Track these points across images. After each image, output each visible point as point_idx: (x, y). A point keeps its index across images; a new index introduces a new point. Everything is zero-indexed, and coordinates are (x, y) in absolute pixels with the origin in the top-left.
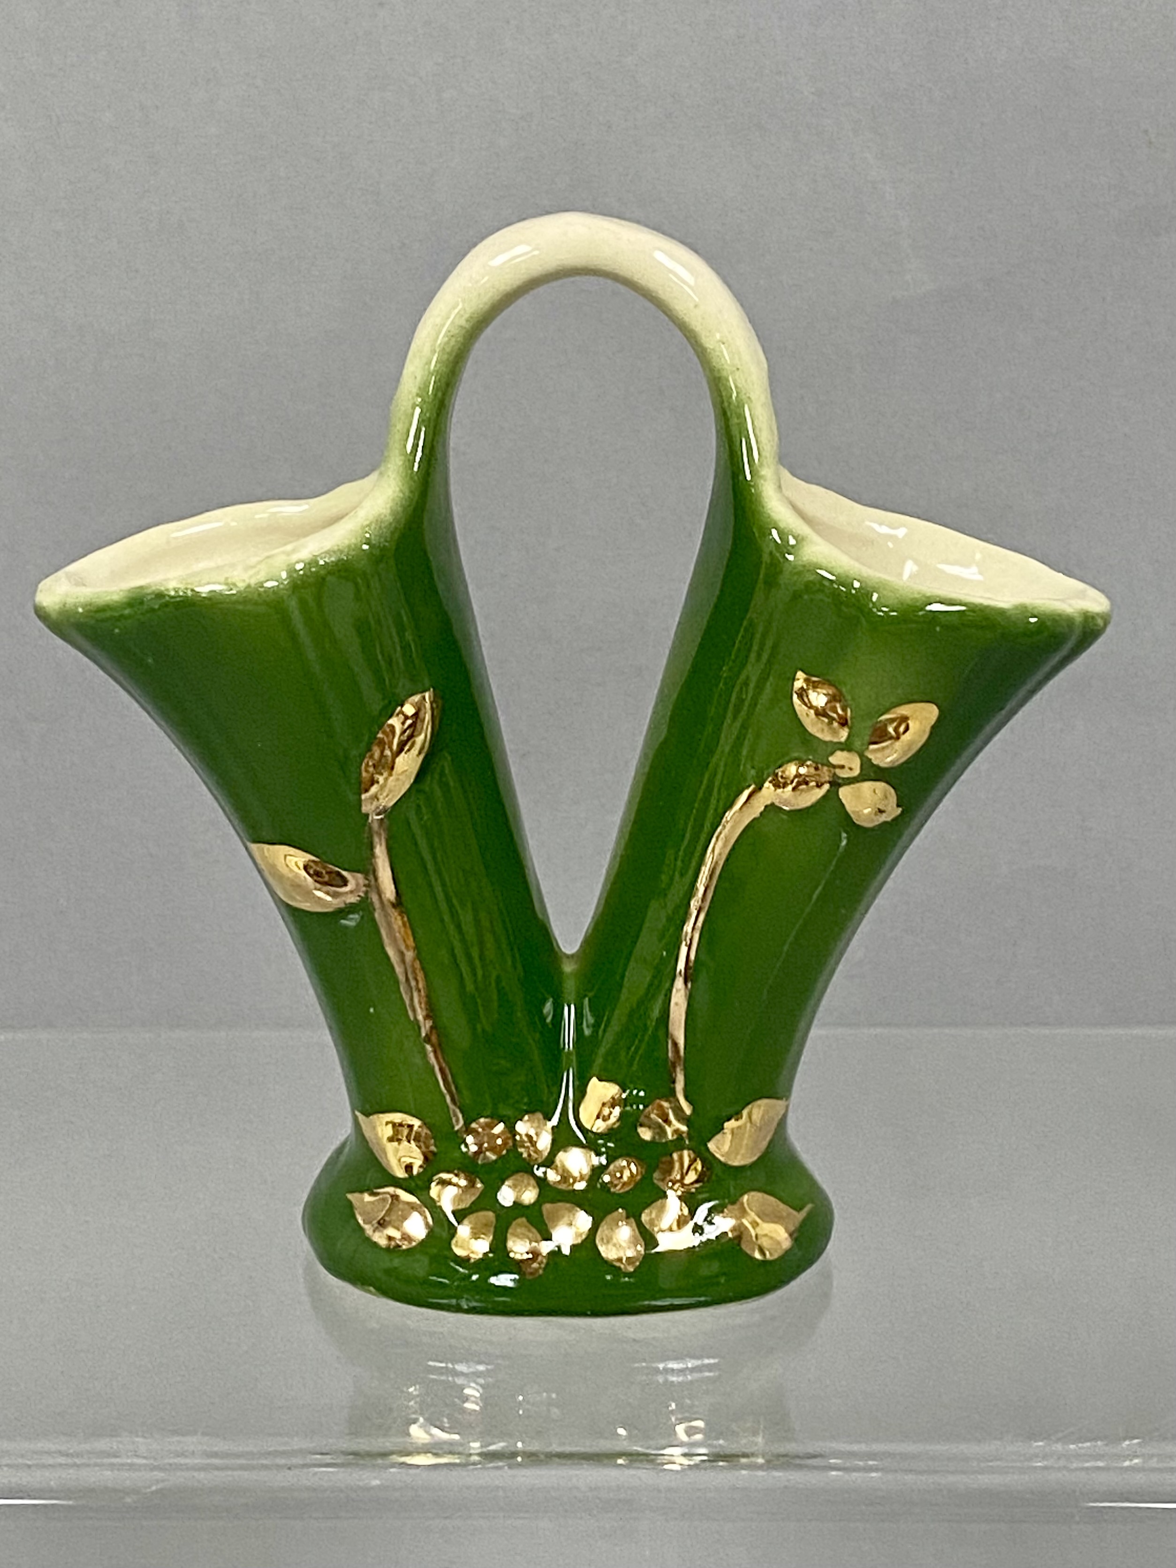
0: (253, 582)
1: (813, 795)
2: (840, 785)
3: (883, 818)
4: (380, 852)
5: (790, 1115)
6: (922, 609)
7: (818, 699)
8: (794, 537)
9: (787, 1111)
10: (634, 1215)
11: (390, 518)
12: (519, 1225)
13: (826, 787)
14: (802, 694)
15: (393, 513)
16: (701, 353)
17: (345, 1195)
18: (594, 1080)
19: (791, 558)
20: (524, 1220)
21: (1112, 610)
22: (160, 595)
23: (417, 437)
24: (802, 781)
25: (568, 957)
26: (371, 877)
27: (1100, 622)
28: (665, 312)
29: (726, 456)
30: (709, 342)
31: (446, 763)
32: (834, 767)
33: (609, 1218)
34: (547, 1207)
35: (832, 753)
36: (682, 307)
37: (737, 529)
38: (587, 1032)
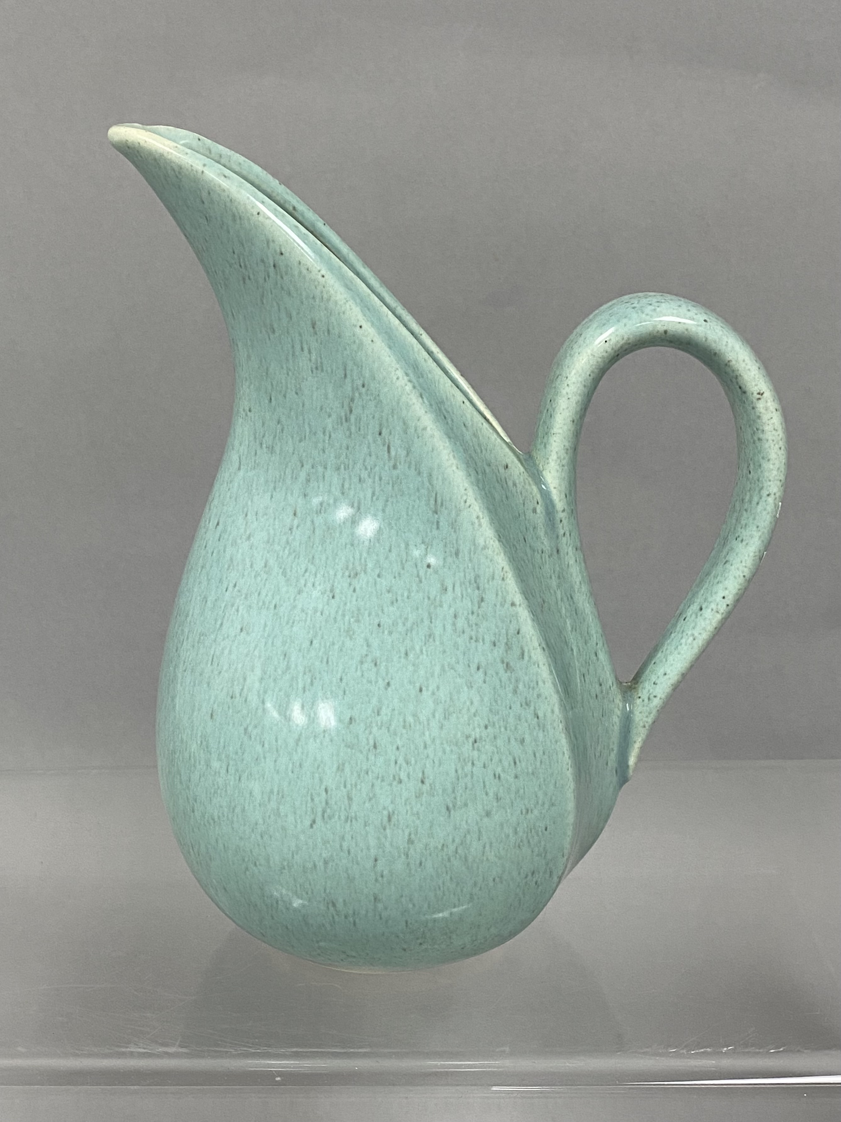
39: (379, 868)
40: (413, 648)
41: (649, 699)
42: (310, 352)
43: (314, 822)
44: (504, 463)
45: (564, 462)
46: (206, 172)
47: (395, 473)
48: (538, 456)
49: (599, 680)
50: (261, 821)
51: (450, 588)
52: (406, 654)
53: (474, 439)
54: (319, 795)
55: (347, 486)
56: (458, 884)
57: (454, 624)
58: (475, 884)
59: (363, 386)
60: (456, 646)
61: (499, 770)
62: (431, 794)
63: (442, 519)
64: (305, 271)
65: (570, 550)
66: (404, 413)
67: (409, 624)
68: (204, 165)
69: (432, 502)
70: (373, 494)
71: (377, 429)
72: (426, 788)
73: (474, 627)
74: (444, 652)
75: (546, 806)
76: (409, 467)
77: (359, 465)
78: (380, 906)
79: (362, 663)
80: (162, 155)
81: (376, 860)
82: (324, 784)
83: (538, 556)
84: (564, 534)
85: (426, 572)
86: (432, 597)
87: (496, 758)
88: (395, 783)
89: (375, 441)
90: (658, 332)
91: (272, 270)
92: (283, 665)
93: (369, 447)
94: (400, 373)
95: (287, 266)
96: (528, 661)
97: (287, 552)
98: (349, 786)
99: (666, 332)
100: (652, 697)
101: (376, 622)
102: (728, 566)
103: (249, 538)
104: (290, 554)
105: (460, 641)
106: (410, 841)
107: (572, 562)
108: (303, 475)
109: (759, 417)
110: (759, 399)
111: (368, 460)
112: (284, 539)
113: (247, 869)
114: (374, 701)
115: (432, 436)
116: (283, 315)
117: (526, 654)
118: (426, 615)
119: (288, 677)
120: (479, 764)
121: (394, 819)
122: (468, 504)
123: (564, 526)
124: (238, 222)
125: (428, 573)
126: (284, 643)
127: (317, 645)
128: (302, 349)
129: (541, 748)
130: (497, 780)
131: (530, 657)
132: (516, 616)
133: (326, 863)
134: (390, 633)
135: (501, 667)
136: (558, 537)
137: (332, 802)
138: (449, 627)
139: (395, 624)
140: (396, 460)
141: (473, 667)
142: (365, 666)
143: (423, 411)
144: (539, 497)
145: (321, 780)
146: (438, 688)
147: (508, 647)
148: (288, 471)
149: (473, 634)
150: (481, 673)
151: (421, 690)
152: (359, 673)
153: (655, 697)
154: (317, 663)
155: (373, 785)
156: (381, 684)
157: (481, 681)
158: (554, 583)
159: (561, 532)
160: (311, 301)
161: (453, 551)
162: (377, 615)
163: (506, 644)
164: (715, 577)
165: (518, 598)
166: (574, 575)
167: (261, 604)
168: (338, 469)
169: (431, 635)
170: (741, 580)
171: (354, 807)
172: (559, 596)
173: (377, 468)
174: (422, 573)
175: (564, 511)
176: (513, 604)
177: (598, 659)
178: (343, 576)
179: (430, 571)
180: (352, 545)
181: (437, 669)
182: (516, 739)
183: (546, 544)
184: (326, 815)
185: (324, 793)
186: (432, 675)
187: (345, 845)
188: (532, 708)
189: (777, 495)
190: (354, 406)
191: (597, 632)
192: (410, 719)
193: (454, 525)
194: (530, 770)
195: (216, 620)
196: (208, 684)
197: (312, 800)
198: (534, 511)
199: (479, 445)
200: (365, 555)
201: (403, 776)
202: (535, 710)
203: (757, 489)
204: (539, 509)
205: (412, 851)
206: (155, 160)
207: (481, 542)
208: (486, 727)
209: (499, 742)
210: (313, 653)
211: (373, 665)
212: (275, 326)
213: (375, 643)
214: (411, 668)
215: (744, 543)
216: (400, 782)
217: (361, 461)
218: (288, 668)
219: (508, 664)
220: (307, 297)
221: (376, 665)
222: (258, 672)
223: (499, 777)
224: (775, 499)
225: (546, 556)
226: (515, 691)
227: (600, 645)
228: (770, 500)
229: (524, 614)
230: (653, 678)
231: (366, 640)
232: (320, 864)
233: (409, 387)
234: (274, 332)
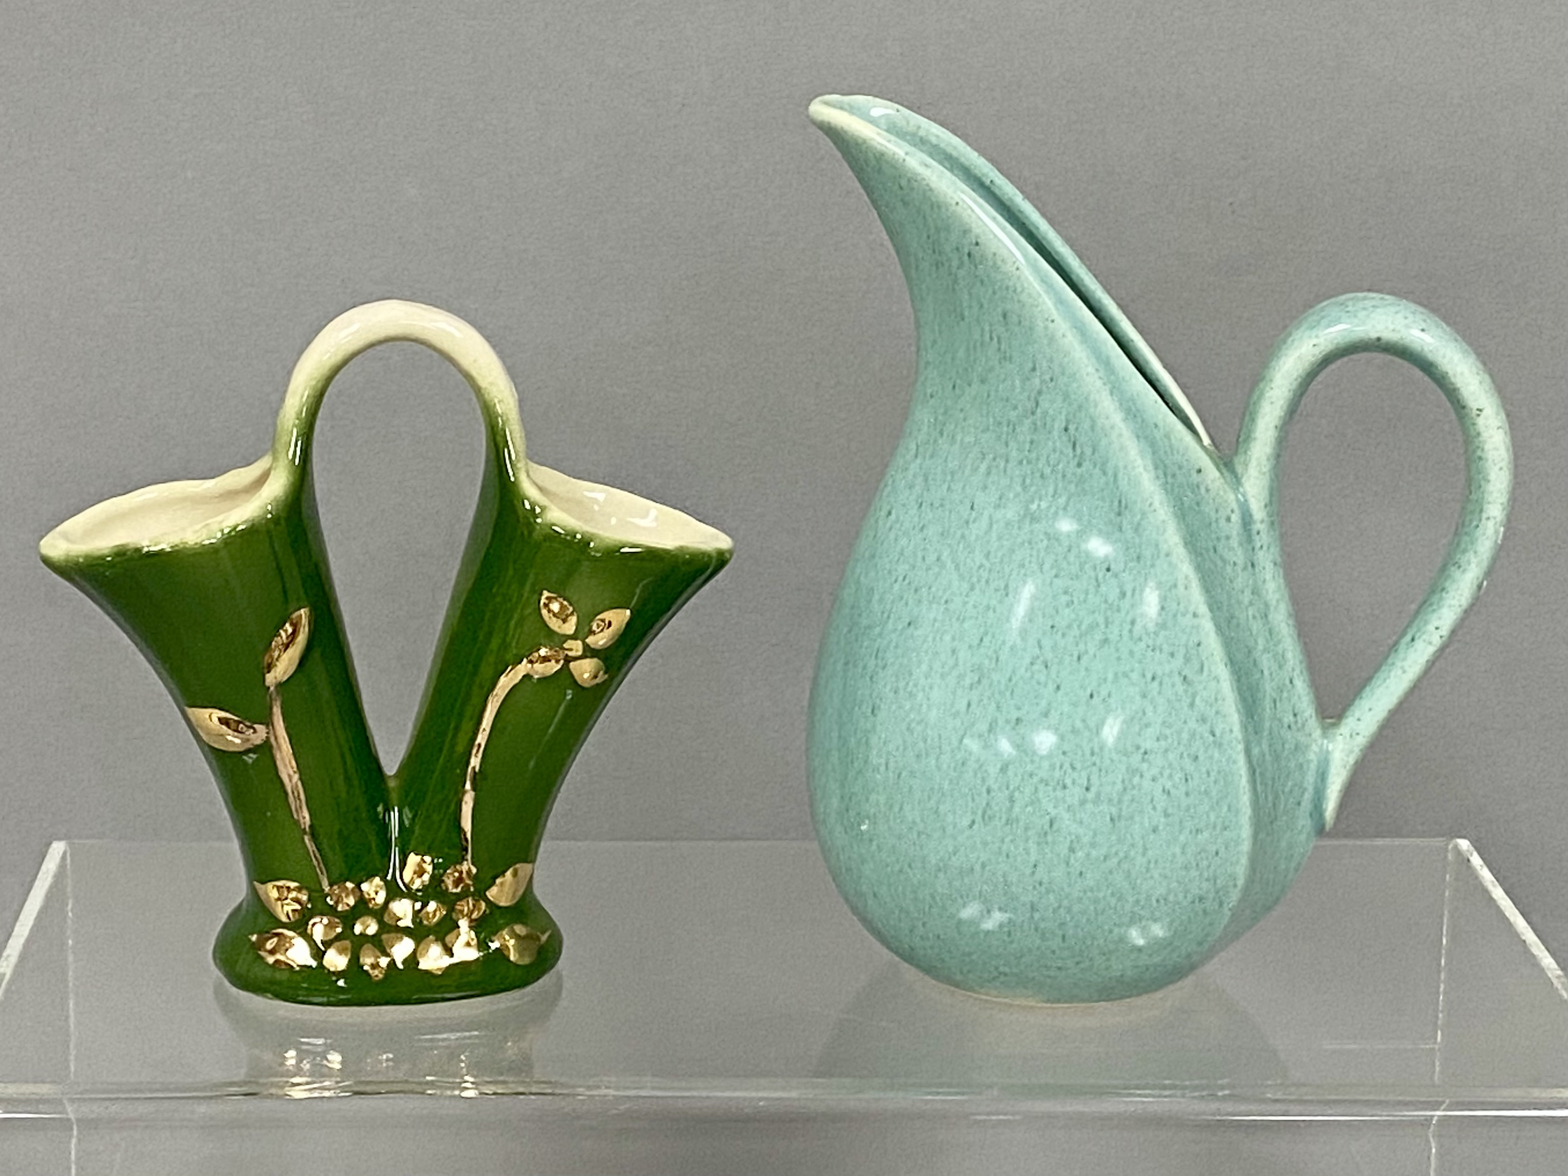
0: (199, 541)
1: (553, 667)
2: (570, 662)
3: (598, 681)
4: (277, 711)
5: (535, 871)
6: (619, 551)
7: (555, 607)
8: (540, 507)
9: (533, 870)
10: (441, 939)
11: (283, 498)
12: (368, 947)
13: (562, 662)
14: (546, 605)
15: (286, 493)
16: (478, 390)
17: (246, 936)
18: (412, 854)
19: (539, 520)
20: (370, 945)
21: (735, 546)
22: (138, 550)
23: (296, 446)
24: (546, 659)
25: (390, 777)
26: (271, 727)
27: (728, 556)
28: (454, 365)
29: (493, 456)
30: (483, 383)
31: (316, 654)
32: (567, 650)
33: (424, 942)
34: (384, 937)
35: (564, 642)
36: (466, 362)
37: (502, 499)
38: (407, 822)
39: (1037, 877)
40: (1086, 652)
41: (1351, 736)
42: (999, 342)
43: (973, 822)
44: (1197, 467)
45: (1265, 470)
46: (908, 158)
47: (1079, 471)
48: (1238, 461)
49: (1293, 710)
50: (918, 820)
51: (1129, 594)
52: (1079, 658)
53: (1165, 440)
54: (979, 795)
55: (1028, 481)
56: (1119, 899)
57: (1131, 631)
58: (1138, 901)
59: (1052, 380)
60: (1131, 653)
61: (1168, 785)
62: (1097, 800)
63: (1125, 523)
64: (999, 263)
65: (1269, 566)
66: (1092, 410)
67: (1083, 627)
68: (907, 154)
69: (1116, 503)
70: (1055, 492)
71: (1063, 425)
72: (1090, 796)
73: (1152, 635)
74: (1119, 659)
75: (1218, 828)
76: (1095, 466)
77: (1043, 460)
78: (1037, 916)
79: (1032, 664)
80: (865, 142)
81: (1035, 866)
82: (987, 784)
83: (1229, 569)
84: (1262, 547)
85: (1105, 575)
86: (1110, 602)
87: (1167, 772)
88: (1059, 788)
89: (1060, 437)
90: (1370, 339)
91: (966, 257)
92: (951, 662)
93: (1054, 443)
94: (1091, 369)
95: (982, 256)
96: (1209, 675)
97: (961, 546)
98: (1011, 788)
99: (1379, 339)
100: (1354, 734)
101: (1050, 624)
102: (1444, 594)
103: (922, 529)
104: (964, 548)
105: (1136, 649)
106: (1072, 850)
107: (1268, 577)
108: (983, 467)
109: (1479, 434)
110: (1479, 415)
111: (1052, 456)
112: (959, 533)
113: (901, 871)
114: (1044, 703)
115: (1120, 435)
116: (974, 304)
117: (1206, 669)
118: (1101, 620)
119: (955, 673)
120: (1148, 776)
121: (1055, 827)
122: (1152, 508)
123: (1264, 536)
124: (936, 209)
125: (1107, 577)
126: (953, 639)
127: (988, 644)
128: (991, 338)
129: (1215, 768)
130: (1165, 796)
131: (1210, 671)
132: (1197, 628)
133: (983, 866)
134: (1064, 635)
135: (1178, 680)
136: (1253, 549)
137: (993, 804)
138: (1125, 633)
139: (1069, 626)
140: (1081, 457)
141: (1149, 676)
142: (1035, 667)
143: (1112, 408)
144: (1234, 506)
145: (983, 780)
146: (1109, 695)
147: (1187, 660)
148: (969, 461)
149: (1150, 643)
150: (1156, 684)
151: (1091, 696)
152: (1029, 674)
153: (1358, 734)
154: (987, 662)
155: (1036, 789)
156: (1051, 687)
157: (1155, 693)
158: (1246, 598)
159: (1258, 545)
160: (1005, 292)
161: (1135, 556)
162: (1051, 616)
163: (1185, 655)
164: (1431, 605)
165: (1203, 609)
166: (1270, 591)
167: (931, 598)
168: (1021, 462)
169: (1106, 641)
170: (1459, 610)
171: (1017, 809)
172: (1250, 613)
173: (1061, 466)
174: (1100, 575)
175: (1262, 522)
176: (1195, 615)
177: (1293, 686)
178: (1018, 574)
179: (1109, 574)
180: (1030, 543)
181: (1110, 676)
182: (1189, 755)
183: (1238, 556)
184: (986, 817)
185: (985, 795)
186: (1105, 680)
187: (1005, 847)
188: (1209, 724)
189: (1499, 519)
190: (1040, 399)
191: (1294, 657)
192: (1079, 724)
193: (1137, 529)
194: (1203, 789)
195: (883, 613)
196: (871, 678)
197: (973, 800)
198: (1228, 519)
199: (1171, 446)
200: (1042, 554)
201: (1068, 782)
202: (1212, 727)
203: (1478, 510)
204: (1235, 518)
205: (1072, 861)
206: (857, 144)
207: (1164, 548)
208: (1158, 739)
209: (1171, 756)
210: (982, 650)
211: (1043, 667)
212: (966, 313)
213: (1047, 643)
214: (1083, 673)
215: (1461, 569)
216: (1065, 787)
217: (1045, 456)
218: (956, 665)
219: (1185, 678)
220: (1000, 288)
221: (1046, 667)
222: (924, 667)
223: (1169, 793)
224: (1496, 523)
225: (1239, 569)
226: (1192, 705)
227: (1297, 671)
228: (1490, 524)
229: (1207, 625)
230: (1357, 714)
231: (1039, 642)
232: (978, 867)
233: (1099, 383)
234: (963, 319)
